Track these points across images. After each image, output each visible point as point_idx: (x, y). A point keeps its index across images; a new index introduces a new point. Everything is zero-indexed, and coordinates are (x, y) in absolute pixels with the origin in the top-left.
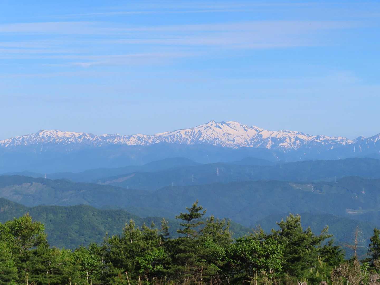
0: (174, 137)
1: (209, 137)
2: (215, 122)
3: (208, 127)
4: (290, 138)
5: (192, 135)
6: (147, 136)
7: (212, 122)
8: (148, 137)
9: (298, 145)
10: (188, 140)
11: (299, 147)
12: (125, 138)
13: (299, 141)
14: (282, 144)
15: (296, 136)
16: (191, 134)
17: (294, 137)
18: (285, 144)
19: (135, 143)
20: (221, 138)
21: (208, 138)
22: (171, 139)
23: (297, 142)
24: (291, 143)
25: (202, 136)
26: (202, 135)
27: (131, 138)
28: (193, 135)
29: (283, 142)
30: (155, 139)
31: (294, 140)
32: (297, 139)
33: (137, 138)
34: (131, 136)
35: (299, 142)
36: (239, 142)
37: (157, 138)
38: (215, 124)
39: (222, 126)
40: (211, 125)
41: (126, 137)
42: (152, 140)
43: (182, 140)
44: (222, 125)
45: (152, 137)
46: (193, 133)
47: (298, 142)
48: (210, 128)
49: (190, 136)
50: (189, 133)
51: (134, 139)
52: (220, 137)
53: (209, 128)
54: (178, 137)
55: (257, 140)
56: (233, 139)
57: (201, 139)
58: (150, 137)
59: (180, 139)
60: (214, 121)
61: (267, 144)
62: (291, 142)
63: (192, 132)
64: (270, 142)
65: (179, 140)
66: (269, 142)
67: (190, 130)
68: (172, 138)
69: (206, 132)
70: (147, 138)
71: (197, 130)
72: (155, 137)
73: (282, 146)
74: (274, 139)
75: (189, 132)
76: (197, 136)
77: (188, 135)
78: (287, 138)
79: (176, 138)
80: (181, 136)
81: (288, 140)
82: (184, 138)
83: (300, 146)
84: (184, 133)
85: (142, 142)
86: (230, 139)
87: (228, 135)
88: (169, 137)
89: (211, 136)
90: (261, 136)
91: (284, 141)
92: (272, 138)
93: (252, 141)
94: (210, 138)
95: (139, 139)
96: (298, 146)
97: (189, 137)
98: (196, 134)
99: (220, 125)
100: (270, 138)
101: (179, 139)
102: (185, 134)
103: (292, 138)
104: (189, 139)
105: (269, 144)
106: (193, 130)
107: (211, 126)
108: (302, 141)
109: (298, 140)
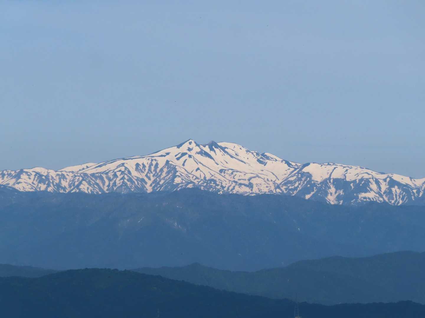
0: (115, 176)
1: (194, 177)
2: (195, 142)
3: (184, 154)
4: (377, 182)
5: (152, 173)
6: (56, 171)
7: (190, 143)
8: (58, 175)
9: (398, 197)
10: (146, 183)
11: (401, 202)
12: (5, 177)
13: (399, 188)
14: (363, 195)
15: (390, 178)
16: (150, 170)
17: (385, 180)
18: (371, 195)
19: (32, 188)
20: (219, 180)
21: (191, 178)
22: (110, 180)
23: (393, 189)
24: (382, 193)
25: (178, 174)
26: (177, 172)
27: (22, 176)
28: (155, 170)
29: (366, 191)
30: (76, 180)
31: (388, 187)
32: (392, 183)
33: (35, 177)
34: (22, 172)
35: (398, 191)
36: (265, 190)
37: (81, 179)
38: (197, 147)
39: (211, 151)
40: (189, 149)
41: (8, 174)
42: (68, 180)
43: (135, 183)
44: (211, 149)
45: (68, 174)
46: (153, 168)
47: (396, 191)
48: (190, 156)
49: (149, 175)
50: (144, 166)
51: (30, 178)
52: (218, 177)
53: (187, 156)
54: (126, 176)
55: (299, 184)
56: (247, 181)
57: (177, 180)
58: (63, 175)
59: (130, 180)
60: (193, 142)
61: (326, 194)
62: (381, 191)
63: (151, 164)
64: (333, 190)
65: (128, 183)
66: (330, 190)
67: (145, 161)
68: (112, 177)
69: (183, 165)
70: (58, 177)
71: (162, 162)
72: (75, 176)
73: (365, 198)
74: (340, 183)
75: (143, 164)
76: (164, 174)
77: (143, 171)
78: (371, 180)
79: (120, 177)
80: (129, 172)
81: (374, 186)
82: (136, 178)
83: (403, 199)
84: (134, 167)
85: (49, 185)
86: (240, 182)
87: (232, 173)
88: (104, 176)
89: (198, 174)
90: (309, 175)
91: (368, 189)
92: (336, 181)
93: (290, 188)
94: (196, 179)
95: (40, 178)
96: (397, 200)
97: (146, 176)
98: (162, 170)
99: (207, 149)
100: (332, 181)
101: (128, 180)
102: (137, 169)
103: (381, 181)
104: (146, 179)
105: (331, 194)
106: (152, 160)
107: (189, 153)
108: (405, 188)
109: (396, 187)
